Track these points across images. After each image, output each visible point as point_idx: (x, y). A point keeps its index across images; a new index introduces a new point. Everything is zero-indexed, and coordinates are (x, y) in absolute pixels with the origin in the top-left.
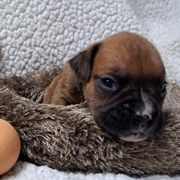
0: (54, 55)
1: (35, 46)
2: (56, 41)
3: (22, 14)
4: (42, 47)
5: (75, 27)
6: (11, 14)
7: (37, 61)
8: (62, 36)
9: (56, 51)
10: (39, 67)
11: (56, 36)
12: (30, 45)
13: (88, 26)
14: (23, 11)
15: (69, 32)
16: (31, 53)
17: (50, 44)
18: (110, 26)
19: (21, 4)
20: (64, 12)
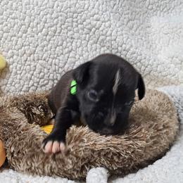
0: (55, 65)
1: (38, 60)
2: (56, 52)
3: (24, 35)
4: (45, 60)
5: (72, 38)
6: (15, 36)
7: (41, 72)
8: (61, 47)
9: (57, 61)
10: (44, 76)
11: (56, 48)
12: (34, 60)
13: (84, 36)
14: (25, 32)
15: (67, 43)
16: (35, 66)
17: (51, 56)
18: (104, 32)
19: (23, 27)
20: (60, 27)
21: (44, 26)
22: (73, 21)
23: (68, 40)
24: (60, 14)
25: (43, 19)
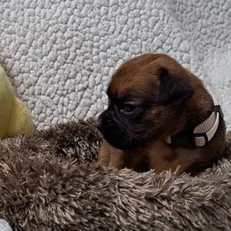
21: (52, 47)
22: (92, 46)
23: (83, 71)
24: (75, 33)
25: (52, 38)
